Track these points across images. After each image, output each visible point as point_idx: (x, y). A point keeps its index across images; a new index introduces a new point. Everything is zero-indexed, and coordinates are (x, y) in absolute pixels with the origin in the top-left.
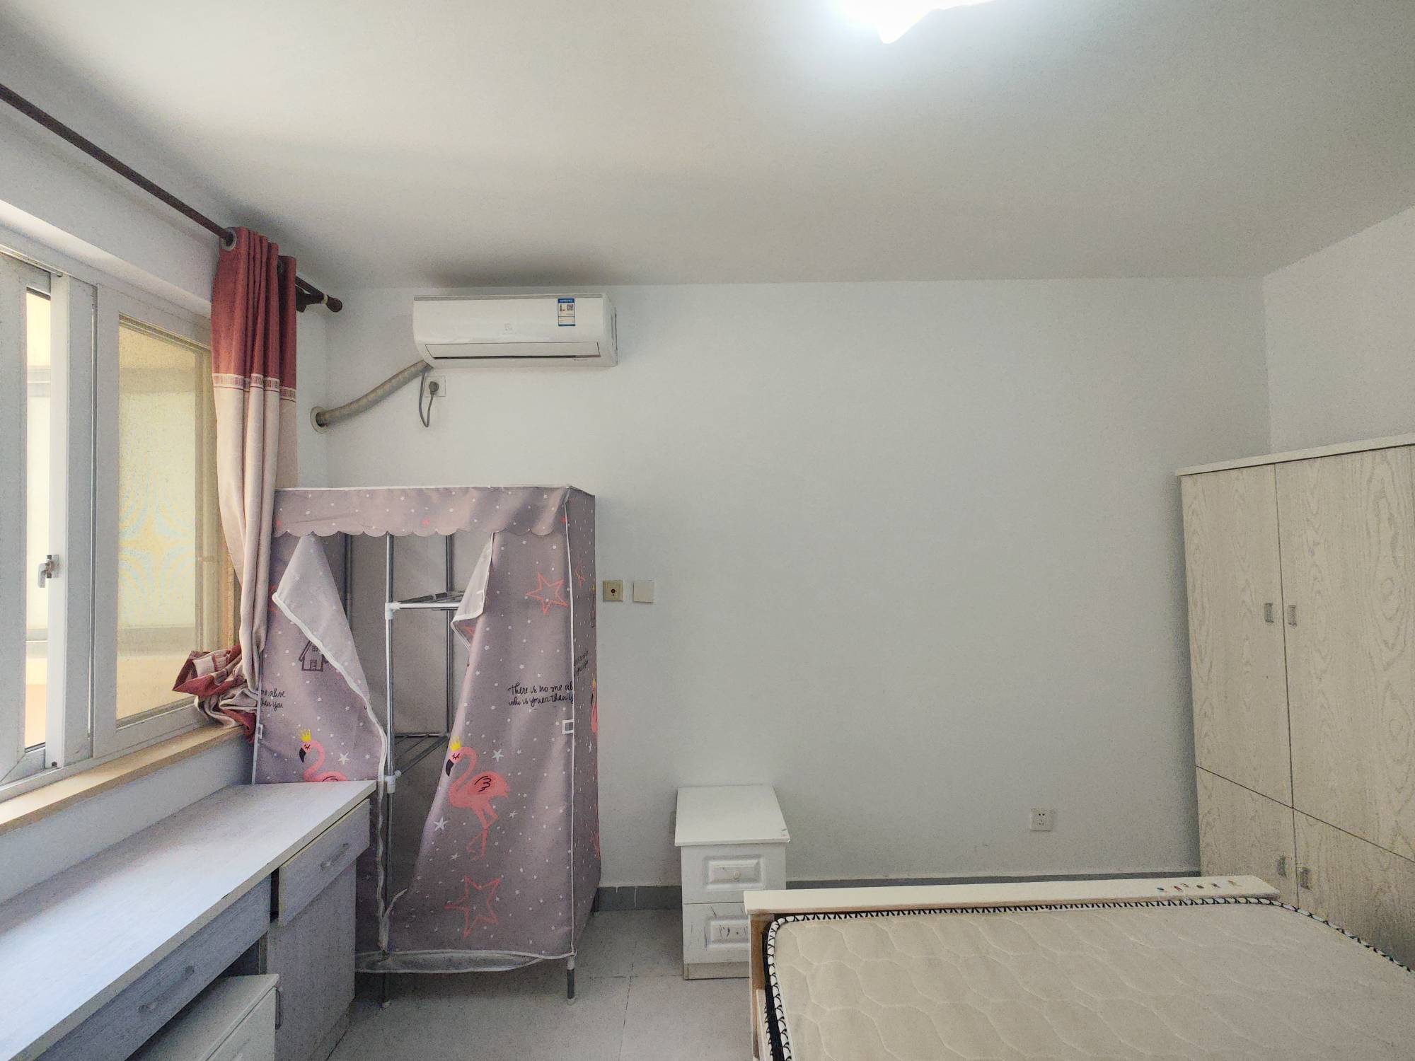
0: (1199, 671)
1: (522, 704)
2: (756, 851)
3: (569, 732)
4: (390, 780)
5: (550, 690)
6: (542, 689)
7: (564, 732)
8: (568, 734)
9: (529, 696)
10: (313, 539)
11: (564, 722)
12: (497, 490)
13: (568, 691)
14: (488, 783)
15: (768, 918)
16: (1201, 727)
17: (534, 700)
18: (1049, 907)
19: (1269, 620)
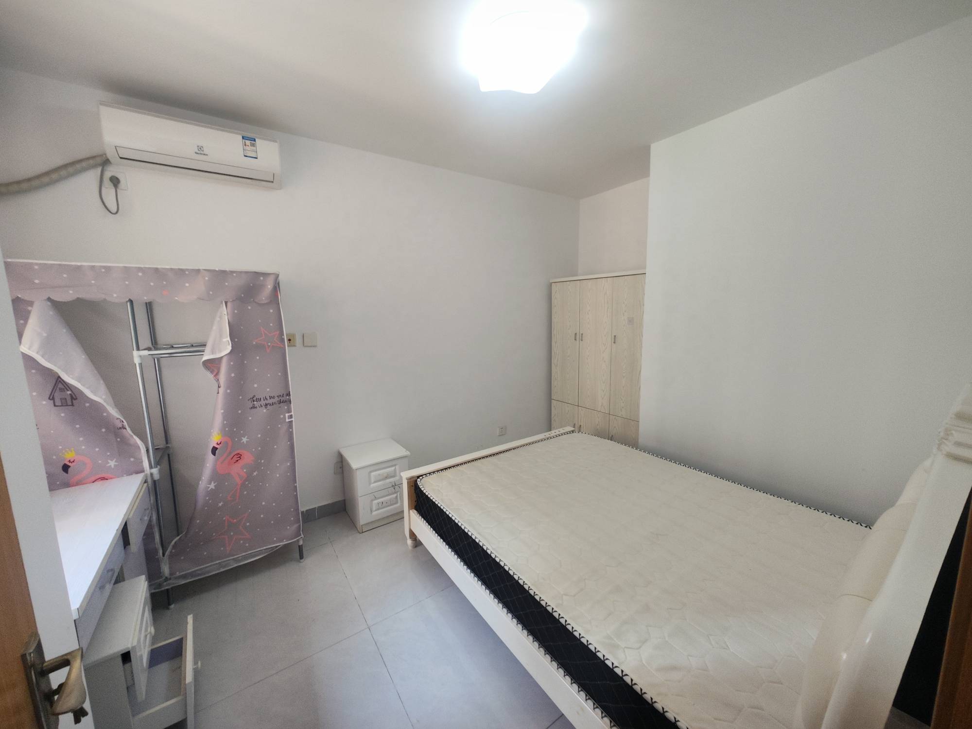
0: (554, 361)
1: (258, 408)
2: (394, 463)
3: (290, 420)
4: (155, 471)
5: (276, 398)
6: (271, 397)
7: (287, 420)
8: (289, 422)
9: (263, 402)
10: (49, 303)
11: (287, 415)
12: (223, 272)
13: (288, 397)
14: (239, 457)
15: (415, 479)
16: (554, 383)
17: (266, 405)
18: (514, 449)
19: (575, 340)
